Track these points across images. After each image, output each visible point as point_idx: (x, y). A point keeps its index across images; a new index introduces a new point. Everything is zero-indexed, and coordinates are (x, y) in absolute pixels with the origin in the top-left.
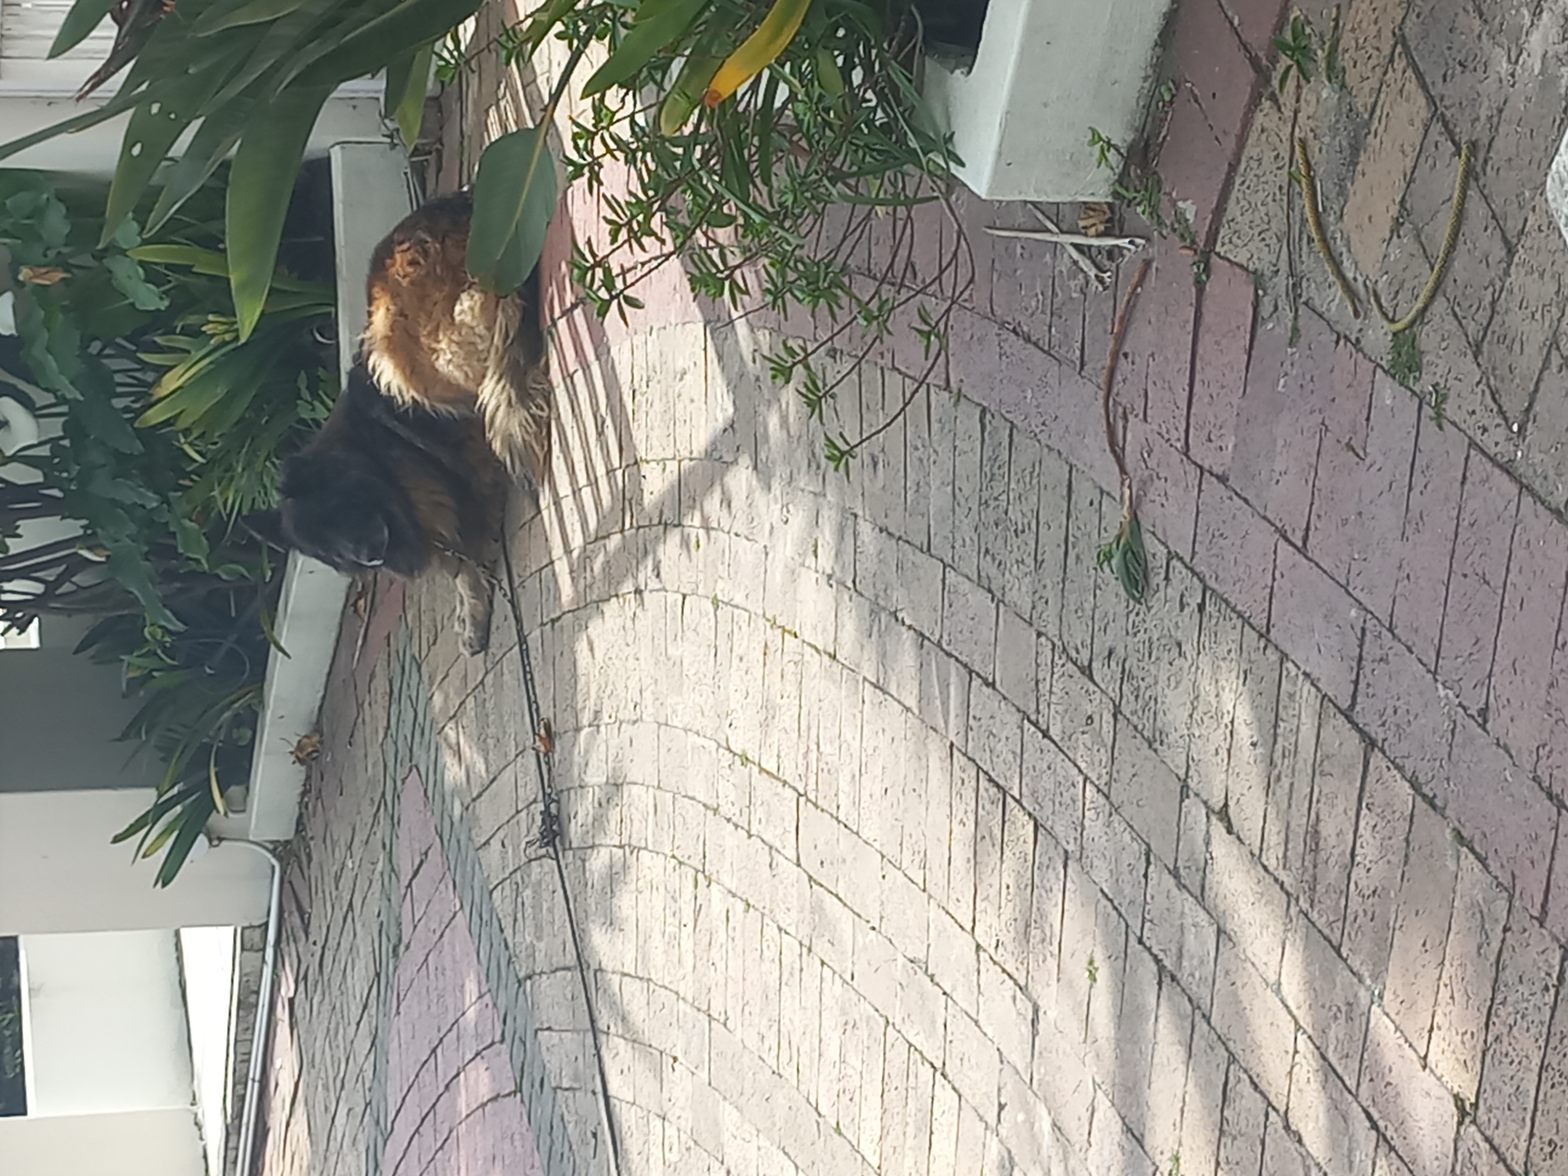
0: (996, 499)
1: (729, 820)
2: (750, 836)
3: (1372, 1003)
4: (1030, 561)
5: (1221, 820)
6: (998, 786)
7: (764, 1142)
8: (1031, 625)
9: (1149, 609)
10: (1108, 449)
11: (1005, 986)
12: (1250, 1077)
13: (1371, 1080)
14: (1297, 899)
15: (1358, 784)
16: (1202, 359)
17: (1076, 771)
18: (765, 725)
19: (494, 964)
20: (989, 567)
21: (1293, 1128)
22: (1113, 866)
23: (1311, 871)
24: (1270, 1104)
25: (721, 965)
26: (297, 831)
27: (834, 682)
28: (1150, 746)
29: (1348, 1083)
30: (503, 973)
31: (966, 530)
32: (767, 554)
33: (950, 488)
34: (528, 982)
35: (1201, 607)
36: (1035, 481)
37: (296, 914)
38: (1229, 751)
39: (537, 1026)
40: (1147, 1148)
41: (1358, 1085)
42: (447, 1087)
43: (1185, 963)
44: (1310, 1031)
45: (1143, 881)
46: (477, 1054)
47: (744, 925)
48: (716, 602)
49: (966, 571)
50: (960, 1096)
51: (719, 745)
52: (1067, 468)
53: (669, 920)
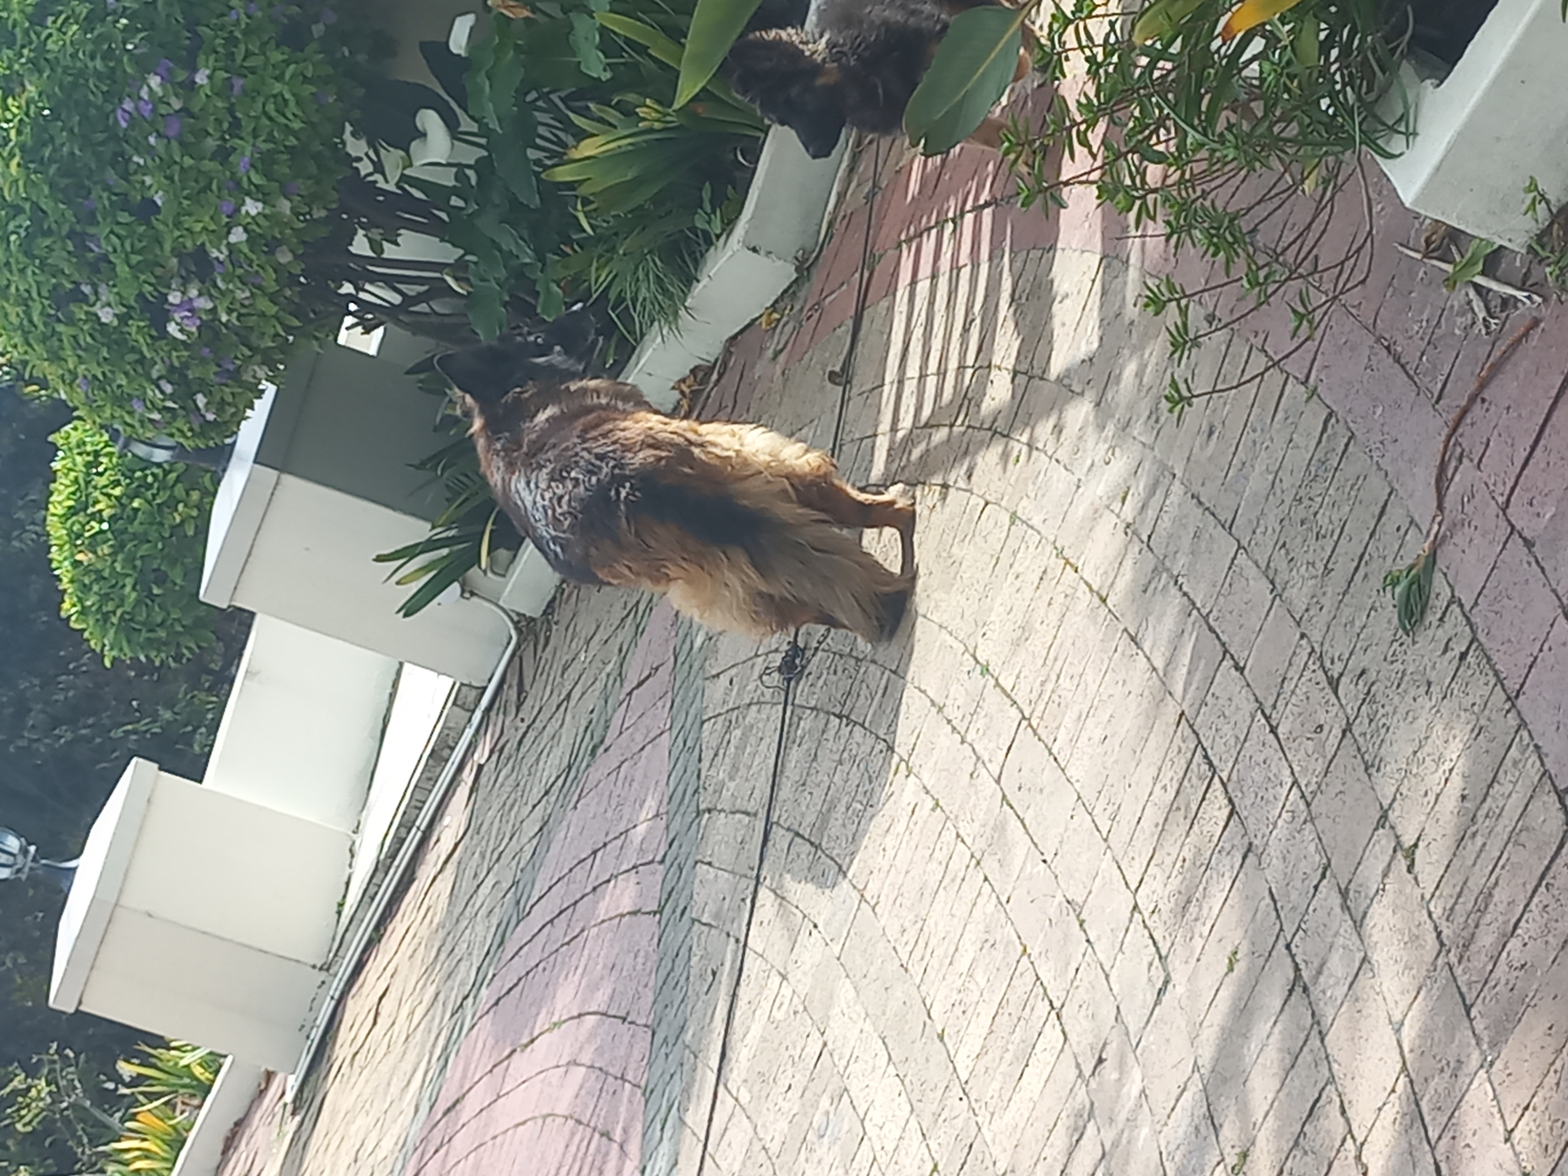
0: (1310, 499)
1: (949, 722)
2: (963, 742)
3: (1482, 1066)
4: (1320, 566)
5: (1406, 857)
6: (1210, 764)
7: (868, 1027)
8: (1298, 624)
9: (1414, 643)
10: (1433, 482)
11: (1147, 951)
12: (1342, 1102)
13: (1454, 1138)
14: (1449, 951)
15: (1546, 862)
16: (1553, 426)
17: (1288, 772)
18: (1016, 644)
19: (681, 788)
20: (1280, 561)
21: (1364, 1160)
22: (1289, 870)
23: (1471, 930)
24: (1350, 1131)
25: (890, 853)
26: (545, 613)
27: (1096, 623)
28: (1366, 769)
29: (1430, 1134)
30: (686, 801)
31: (1272, 520)
32: (1078, 487)
33: (1271, 477)
34: (707, 816)
35: (1463, 656)
36: (1353, 493)
37: (515, 689)
38: (1438, 796)
39: (699, 857)
40: (1221, 1138)
41: (1440, 1138)
42: (595, 889)
43: (1322, 979)
44: (1413, 1076)
45: (1312, 891)
46: (634, 867)
47: (926, 822)
48: (1014, 517)
49: (1258, 557)
50: (1066, 1039)
51: (967, 650)
52: (1388, 490)
53: (859, 797)
